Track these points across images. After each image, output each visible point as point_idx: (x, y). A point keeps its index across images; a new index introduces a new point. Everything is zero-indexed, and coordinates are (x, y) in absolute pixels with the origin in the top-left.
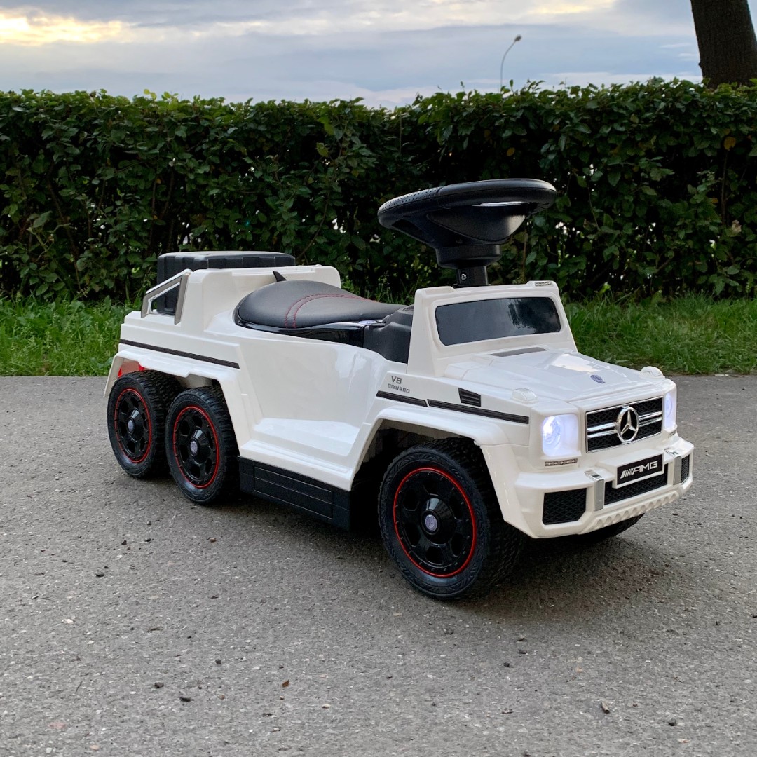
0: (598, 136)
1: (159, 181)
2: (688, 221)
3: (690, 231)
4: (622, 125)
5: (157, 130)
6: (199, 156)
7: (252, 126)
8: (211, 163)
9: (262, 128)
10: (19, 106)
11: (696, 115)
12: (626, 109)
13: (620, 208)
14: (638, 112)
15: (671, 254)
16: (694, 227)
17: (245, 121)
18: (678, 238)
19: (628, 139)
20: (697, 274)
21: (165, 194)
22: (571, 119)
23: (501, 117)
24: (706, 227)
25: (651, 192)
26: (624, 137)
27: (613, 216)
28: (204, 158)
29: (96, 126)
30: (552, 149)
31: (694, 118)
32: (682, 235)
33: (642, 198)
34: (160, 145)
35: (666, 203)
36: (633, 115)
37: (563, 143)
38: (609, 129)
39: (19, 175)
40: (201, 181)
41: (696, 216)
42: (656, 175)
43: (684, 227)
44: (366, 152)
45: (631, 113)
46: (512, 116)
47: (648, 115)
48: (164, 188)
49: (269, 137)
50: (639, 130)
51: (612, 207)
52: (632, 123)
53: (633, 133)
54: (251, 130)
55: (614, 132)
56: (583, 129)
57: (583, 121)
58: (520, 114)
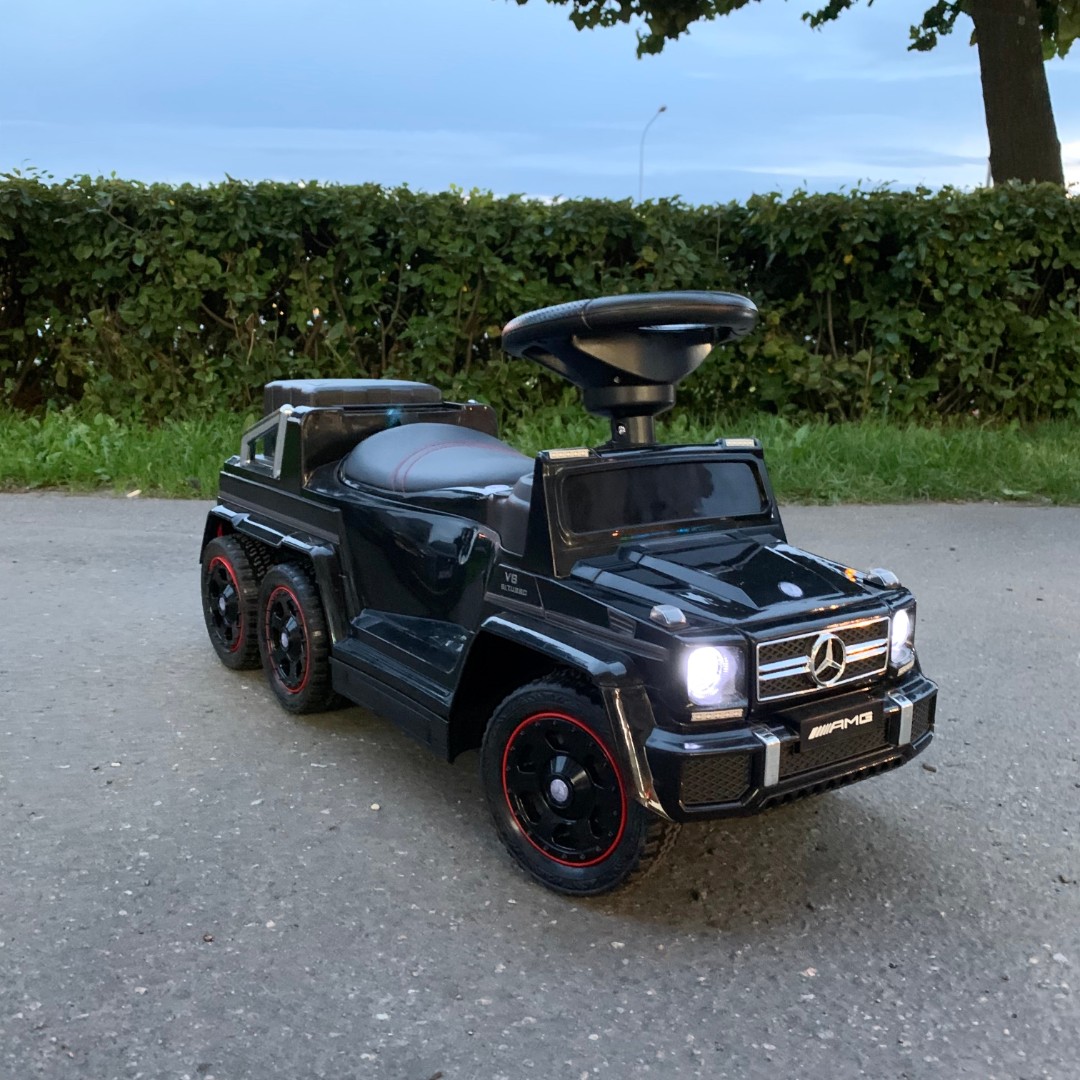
0: (959, 244)
1: (465, 289)
2: (1051, 340)
3: (1052, 352)
4: (986, 232)
5: (467, 230)
6: (508, 260)
7: (570, 226)
8: (524, 269)
9: (582, 229)
10: (308, 200)
11: (1065, 222)
12: (989, 213)
13: (977, 323)
14: (1001, 219)
15: (1030, 377)
16: (1057, 346)
17: (564, 220)
18: (1039, 357)
19: (992, 249)
20: (1054, 397)
21: (471, 303)
22: (930, 224)
23: (852, 220)
24: (1070, 348)
25: (1014, 308)
26: (987, 246)
27: (969, 333)
28: (514, 263)
29: (401, 225)
30: (911, 256)
31: (1061, 225)
32: (1043, 355)
33: (1004, 315)
34: (471, 248)
35: (1028, 320)
36: (997, 222)
37: (923, 250)
38: (972, 238)
39: (306, 279)
40: (513, 288)
41: (1059, 335)
42: (1019, 290)
43: (1047, 346)
44: (693, 257)
45: (994, 219)
46: (865, 220)
47: (1013, 221)
48: (468, 297)
49: (587, 238)
50: (1002, 239)
51: (967, 323)
52: (996, 230)
53: (997, 242)
54: (571, 231)
55: (978, 240)
56: (945, 236)
57: (944, 227)
58: (872, 218)
